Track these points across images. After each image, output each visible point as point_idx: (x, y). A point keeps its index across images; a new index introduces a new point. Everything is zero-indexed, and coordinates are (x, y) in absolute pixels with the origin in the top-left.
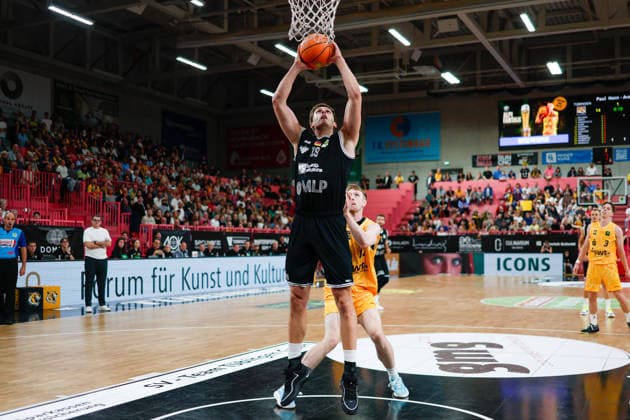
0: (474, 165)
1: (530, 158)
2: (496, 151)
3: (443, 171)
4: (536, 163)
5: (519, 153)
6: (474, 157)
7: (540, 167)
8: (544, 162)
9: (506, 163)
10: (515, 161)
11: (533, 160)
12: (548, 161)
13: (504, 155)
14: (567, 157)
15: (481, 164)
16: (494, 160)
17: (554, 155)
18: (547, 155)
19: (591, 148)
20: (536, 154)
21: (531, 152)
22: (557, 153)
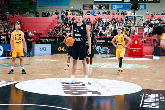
0: (84, 9)
1: (106, 6)
2: (92, 3)
3: (71, 11)
4: (109, 9)
5: (102, 4)
6: (84, 5)
7: (110, 10)
8: (112, 9)
9: (96, 8)
10: (100, 7)
11: (107, 7)
12: (113, 8)
13: (96, 5)
14: (121, 7)
15: (86, 8)
16: (92, 7)
17: (116, 6)
18: (113, 5)
19: (130, 4)
20: (109, 5)
21: (107, 4)
22: (117, 5)
